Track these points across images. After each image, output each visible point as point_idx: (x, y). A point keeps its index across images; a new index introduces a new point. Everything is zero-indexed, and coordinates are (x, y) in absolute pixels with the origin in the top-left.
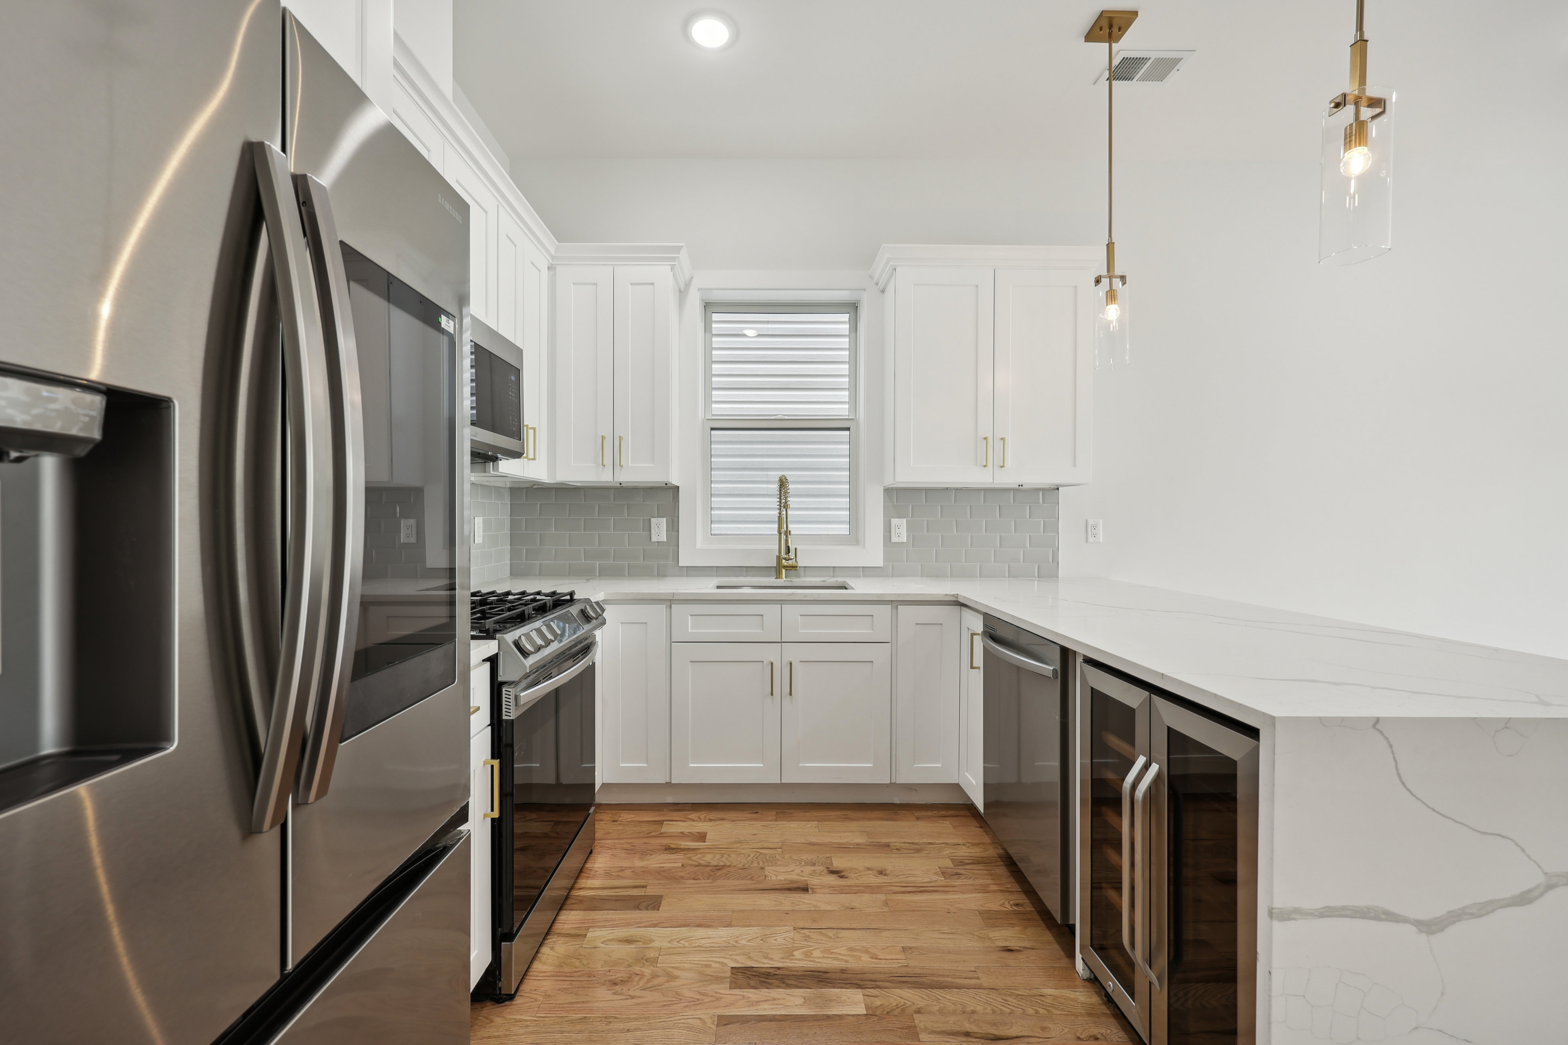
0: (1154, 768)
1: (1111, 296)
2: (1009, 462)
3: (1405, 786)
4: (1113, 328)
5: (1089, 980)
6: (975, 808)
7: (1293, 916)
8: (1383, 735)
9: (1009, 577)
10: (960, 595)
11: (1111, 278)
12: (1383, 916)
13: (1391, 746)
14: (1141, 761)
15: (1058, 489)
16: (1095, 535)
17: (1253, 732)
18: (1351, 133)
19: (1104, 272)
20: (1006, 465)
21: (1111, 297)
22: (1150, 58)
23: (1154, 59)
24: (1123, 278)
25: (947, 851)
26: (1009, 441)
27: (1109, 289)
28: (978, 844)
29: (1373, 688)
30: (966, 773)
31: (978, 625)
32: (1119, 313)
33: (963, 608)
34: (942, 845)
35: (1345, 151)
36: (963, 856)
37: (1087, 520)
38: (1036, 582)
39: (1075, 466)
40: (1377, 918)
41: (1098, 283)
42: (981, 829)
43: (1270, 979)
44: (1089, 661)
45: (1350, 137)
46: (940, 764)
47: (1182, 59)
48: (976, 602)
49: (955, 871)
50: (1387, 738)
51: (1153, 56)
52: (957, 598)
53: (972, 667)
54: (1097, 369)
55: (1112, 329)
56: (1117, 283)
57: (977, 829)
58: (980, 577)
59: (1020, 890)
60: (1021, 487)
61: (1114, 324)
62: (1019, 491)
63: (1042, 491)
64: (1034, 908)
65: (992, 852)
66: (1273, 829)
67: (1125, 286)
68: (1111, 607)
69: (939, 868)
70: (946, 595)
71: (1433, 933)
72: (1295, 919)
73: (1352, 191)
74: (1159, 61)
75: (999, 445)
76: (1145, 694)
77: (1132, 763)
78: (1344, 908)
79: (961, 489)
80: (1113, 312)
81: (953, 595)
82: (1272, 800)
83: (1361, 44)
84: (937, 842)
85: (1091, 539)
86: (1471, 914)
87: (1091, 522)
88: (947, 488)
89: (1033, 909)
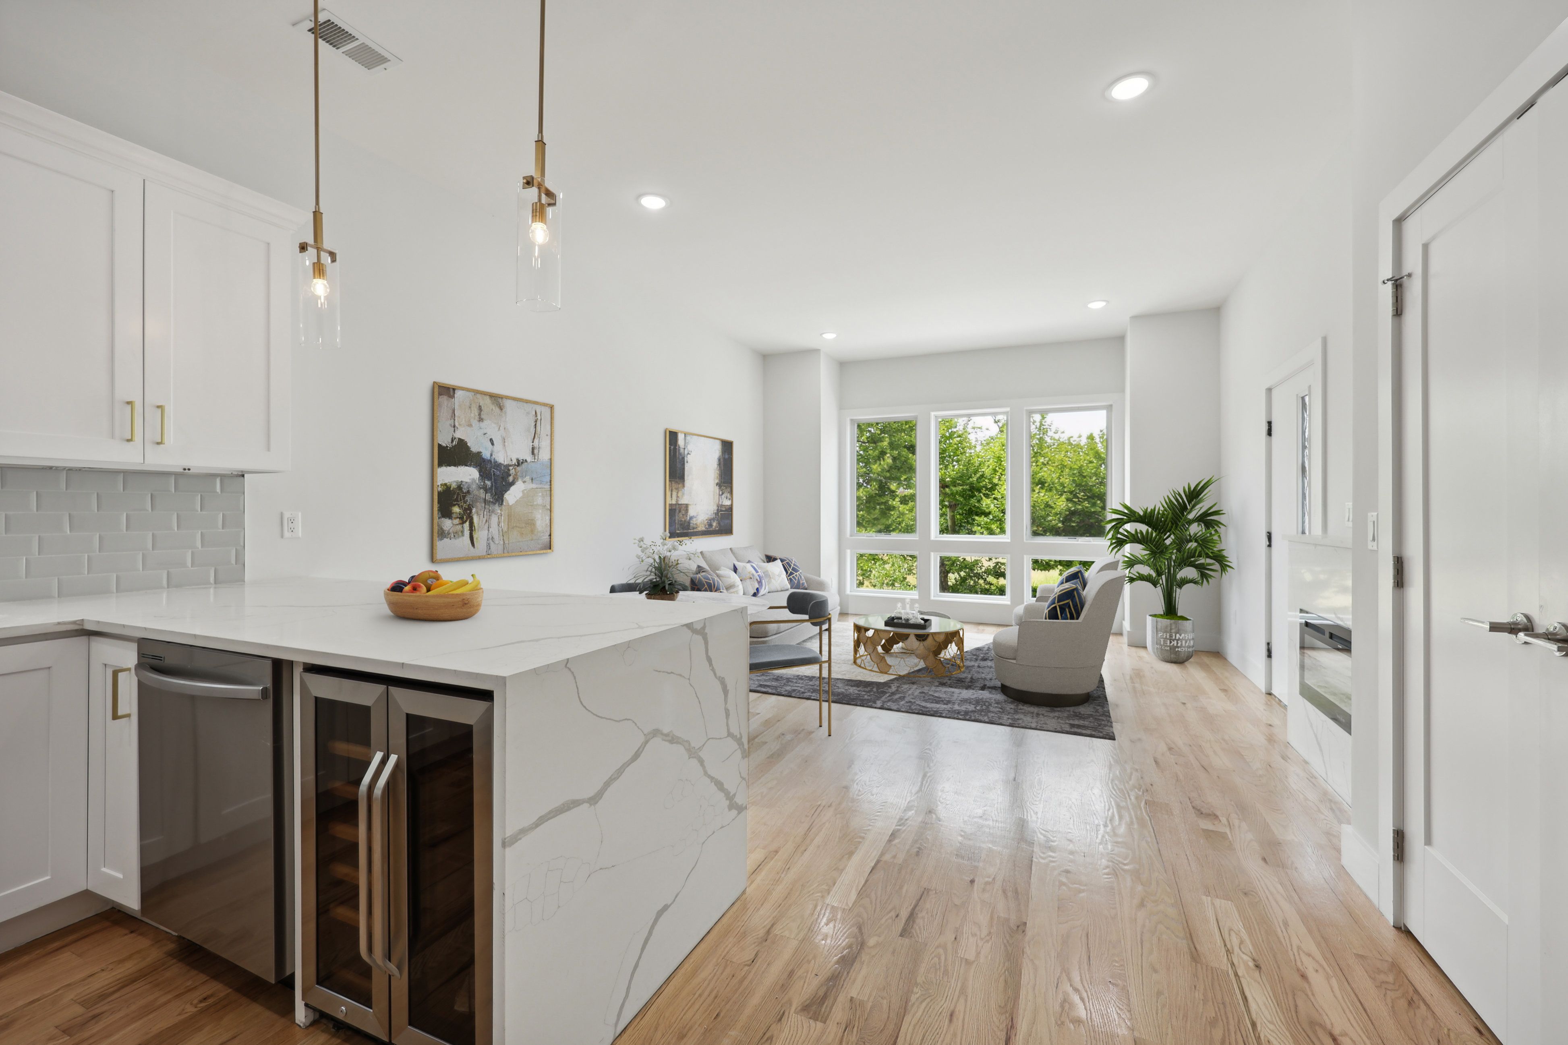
0: (393, 758)
1: (320, 269)
2: (170, 437)
3: (582, 704)
4: (321, 304)
5: (314, 1023)
6: (119, 911)
7: (519, 837)
8: (571, 671)
9: (168, 588)
10: (89, 621)
11: (319, 249)
12: (572, 806)
13: (575, 678)
14: (378, 756)
15: (243, 476)
16: (292, 529)
17: (486, 696)
18: (536, 210)
19: (310, 240)
20: (166, 440)
21: (320, 271)
22: (357, 39)
23: (361, 43)
24: (333, 255)
25: (70, 996)
26: (170, 410)
27: (316, 261)
28: (129, 957)
29: (559, 638)
30: (104, 869)
31: (129, 657)
32: (328, 290)
33: (93, 638)
34: (60, 992)
35: (532, 222)
36: (103, 987)
37: (282, 513)
38: (212, 590)
39: (269, 450)
40: (569, 809)
41: (302, 250)
42: (133, 935)
43: (504, 900)
44: (312, 669)
45: (536, 212)
46: (48, 876)
47: (389, 60)
48: (124, 626)
49: (90, 1014)
50: (573, 673)
51: (362, 40)
52: (83, 625)
53: (115, 716)
54: (303, 345)
55: (319, 306)
56: (326, 259)
57: (126, 937)
58: (117, 592)
59: (208, 978)
60: (187, 471)
61: (323, 301)
62: (184, 476)
63: (219, 478)
64: (231, 988)
65: (155, 954)
66: (505, 772)
67: (334, 264)
68: (324, 606)
69: (56, 1027)
70: (59, 623)
71: (596, 803)
72: (520, 839)
73: (536, 254)
74: (365, 48)
75: (153, 417)
76: (380, 688)
77: (368, 764)
78: (550, 812)
79: (80, 470)
80: (320, 287)
81: (74, 623)
82: (504, 748)
83: (541, 144)
84: (46, 993)
85: (287, 534)
86: (614, 779)
87: (287, 515)
88: (51, 468)
89: (230, 990)
